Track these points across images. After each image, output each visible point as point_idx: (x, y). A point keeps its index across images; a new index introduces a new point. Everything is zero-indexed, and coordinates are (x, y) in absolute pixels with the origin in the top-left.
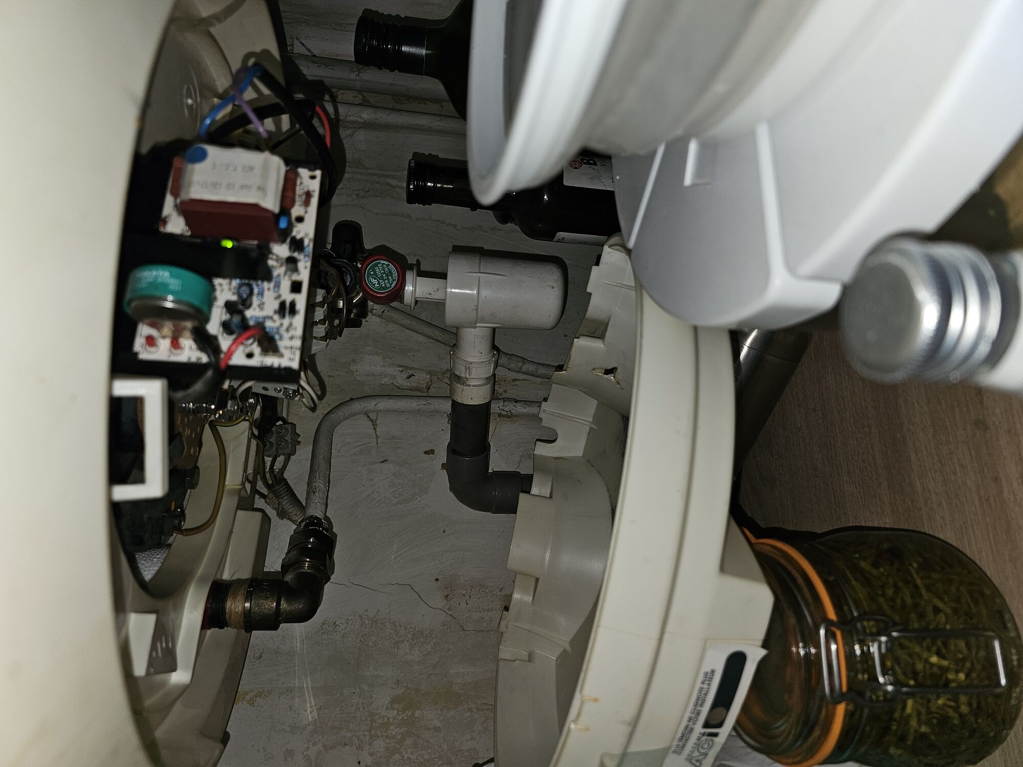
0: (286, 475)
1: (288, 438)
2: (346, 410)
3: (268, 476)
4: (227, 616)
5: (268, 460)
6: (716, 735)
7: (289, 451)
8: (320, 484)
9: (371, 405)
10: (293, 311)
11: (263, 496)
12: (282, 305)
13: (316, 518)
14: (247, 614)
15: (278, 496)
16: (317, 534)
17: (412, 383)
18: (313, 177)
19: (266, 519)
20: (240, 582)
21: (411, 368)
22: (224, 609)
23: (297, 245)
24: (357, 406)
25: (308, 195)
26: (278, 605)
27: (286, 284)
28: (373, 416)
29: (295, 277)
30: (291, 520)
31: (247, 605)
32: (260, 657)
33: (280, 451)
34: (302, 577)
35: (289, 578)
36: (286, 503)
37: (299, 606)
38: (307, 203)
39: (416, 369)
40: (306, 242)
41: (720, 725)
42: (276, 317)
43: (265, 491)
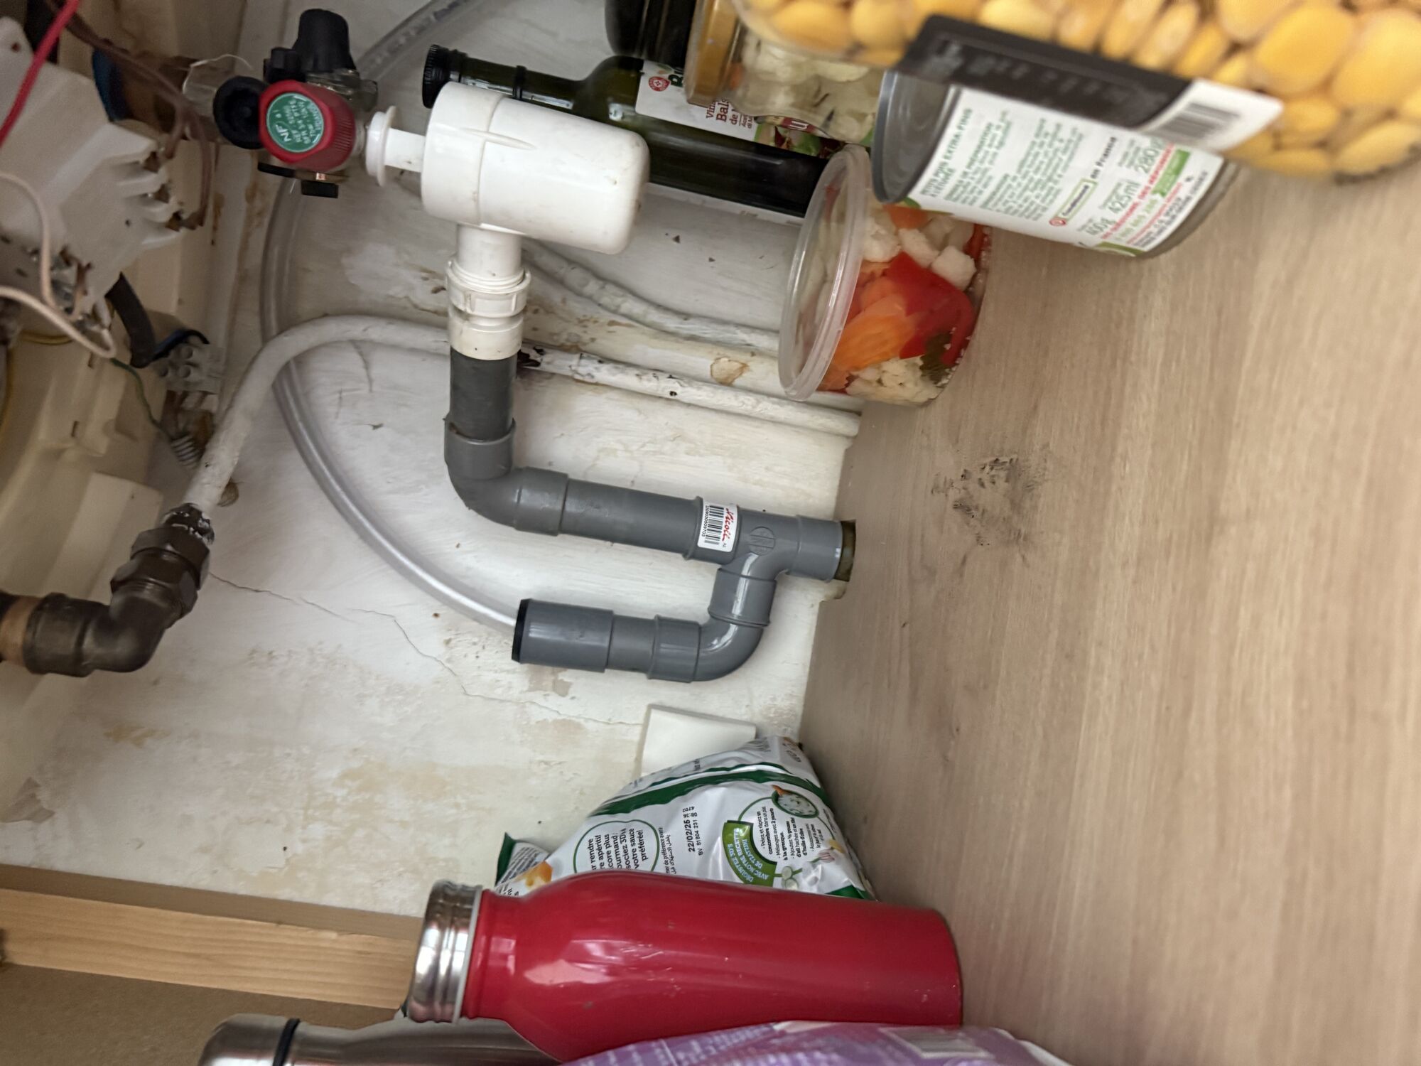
2: (311, 333)
13: (192, 509)
17: (440, 301)
24: (332, 328)
28: (364, 347)
37: (119, 648)
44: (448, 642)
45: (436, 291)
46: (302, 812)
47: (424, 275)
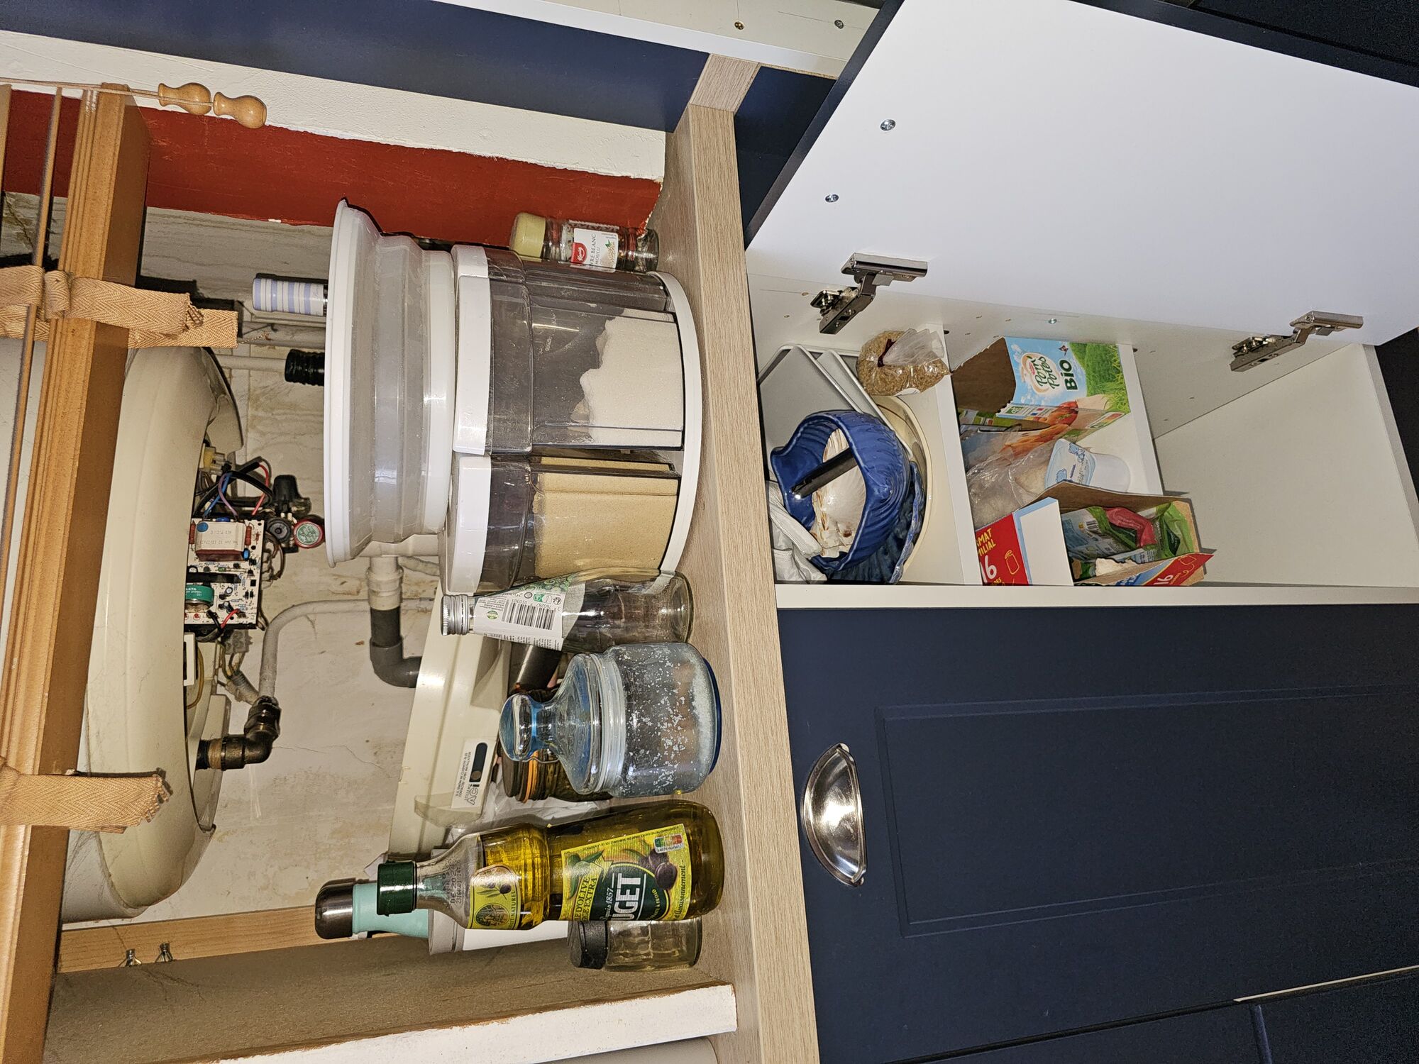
0: (241, 669)
1: (243, 640)
2: (288, 615)
3: (227, 668)
4: (210, 760)
5: (228, 657)
6: (478, 786)
7: (244, 649)
8: (268, 673)
9: (310, 608)
10: (252, 595)
11: (223, 685)
12: (247, 593)
13: (267, 697)
14: (223, 759)
15: (235, 683)
16: (267, 707)
17: (346, 588)
18: (260, 524)
19: (228, 702)
20: (216, 740)
21: (343, 577)
22: (207, 757)
23: (253, 562)
24: (297, 611)
25: (258, 535)
26: (243, 752)
27: (248, 582)
28: (311, 617)
29: (253, 578)
30: (247, 701)
31: (223, 754)
32: (226, 806)
33: (237, 650)
34: (259, 735)
35: (249, 736)
36: (243, 688)
37: (257, 753)
38: (257, 539)
39: (348, 577)
40: (257, 559)
41: (479, 780)
42: (244, 599)
43: (224, 680)
44: (375, 753)
45: (342, 583)
46: (313, 856)
47: (334, 577)
